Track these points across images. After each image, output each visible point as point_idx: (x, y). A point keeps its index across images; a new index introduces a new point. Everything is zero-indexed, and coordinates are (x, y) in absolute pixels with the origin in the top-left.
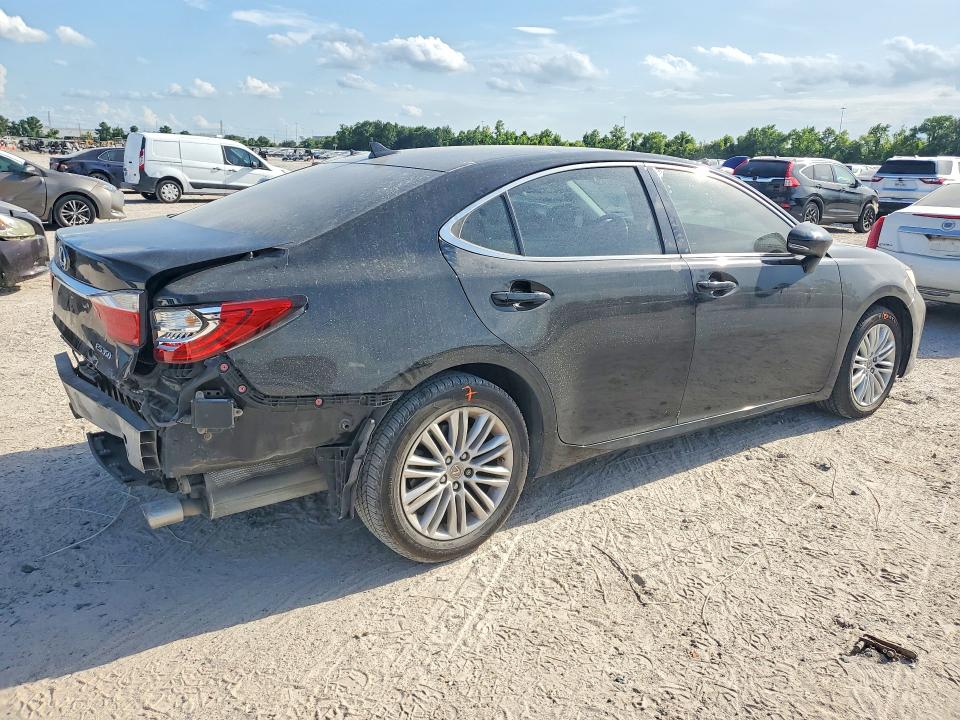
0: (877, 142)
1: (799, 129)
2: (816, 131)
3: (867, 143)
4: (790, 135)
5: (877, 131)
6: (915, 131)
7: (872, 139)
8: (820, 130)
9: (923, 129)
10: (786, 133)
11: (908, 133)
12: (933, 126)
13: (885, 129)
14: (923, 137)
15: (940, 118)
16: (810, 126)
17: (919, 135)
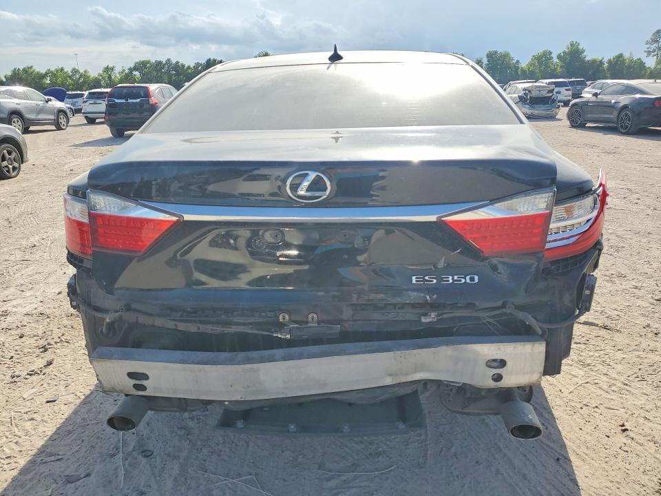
0: (110, 77)
1: (53, 69)
2: (65, 70)
3: (104, 78)
4: (46, 74)
5: (108, 70)
6: (131, 70)
7: (106, 75)
8: (68, 69)
9: (135, 68)
10: (43, 71)
11: (127, 71)
12: (141, 66)
13: (112, 69)
14: (137, 73)
15: (143, 62)
16: (60, 67)
17: (134, 73)
